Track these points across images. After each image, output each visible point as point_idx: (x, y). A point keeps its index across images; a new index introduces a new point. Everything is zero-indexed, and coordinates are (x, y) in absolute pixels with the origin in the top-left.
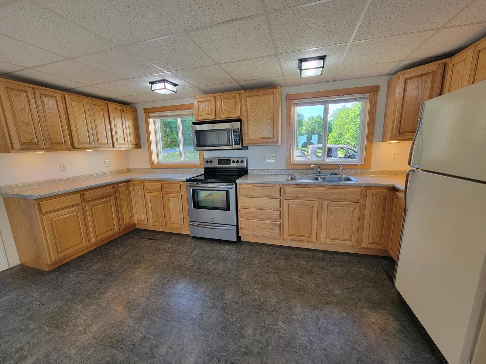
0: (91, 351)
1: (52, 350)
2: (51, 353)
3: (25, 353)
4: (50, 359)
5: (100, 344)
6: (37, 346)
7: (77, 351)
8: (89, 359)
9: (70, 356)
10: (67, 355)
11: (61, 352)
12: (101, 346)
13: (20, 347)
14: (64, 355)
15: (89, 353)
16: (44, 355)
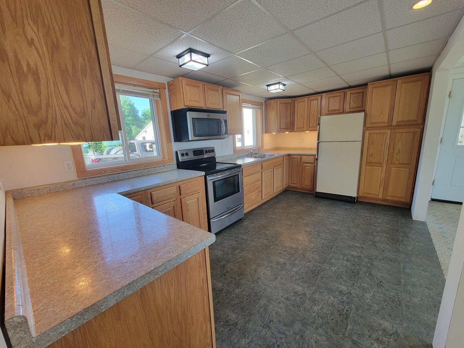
0: (365, 285)
1: (371, 311)
2: (374, 311)
3: (380, 332)
4: (379, 309)
5: (357, 281)
6: (371, 326)
7: (367, 293)
8: (370, 284)
9: (372, 296)
10: (372, 298)
11: (371, 304)
12: (359, 280)
13: (376, 342)
14: (373, 300)
15: (366, 285)
16: (377, 315)
